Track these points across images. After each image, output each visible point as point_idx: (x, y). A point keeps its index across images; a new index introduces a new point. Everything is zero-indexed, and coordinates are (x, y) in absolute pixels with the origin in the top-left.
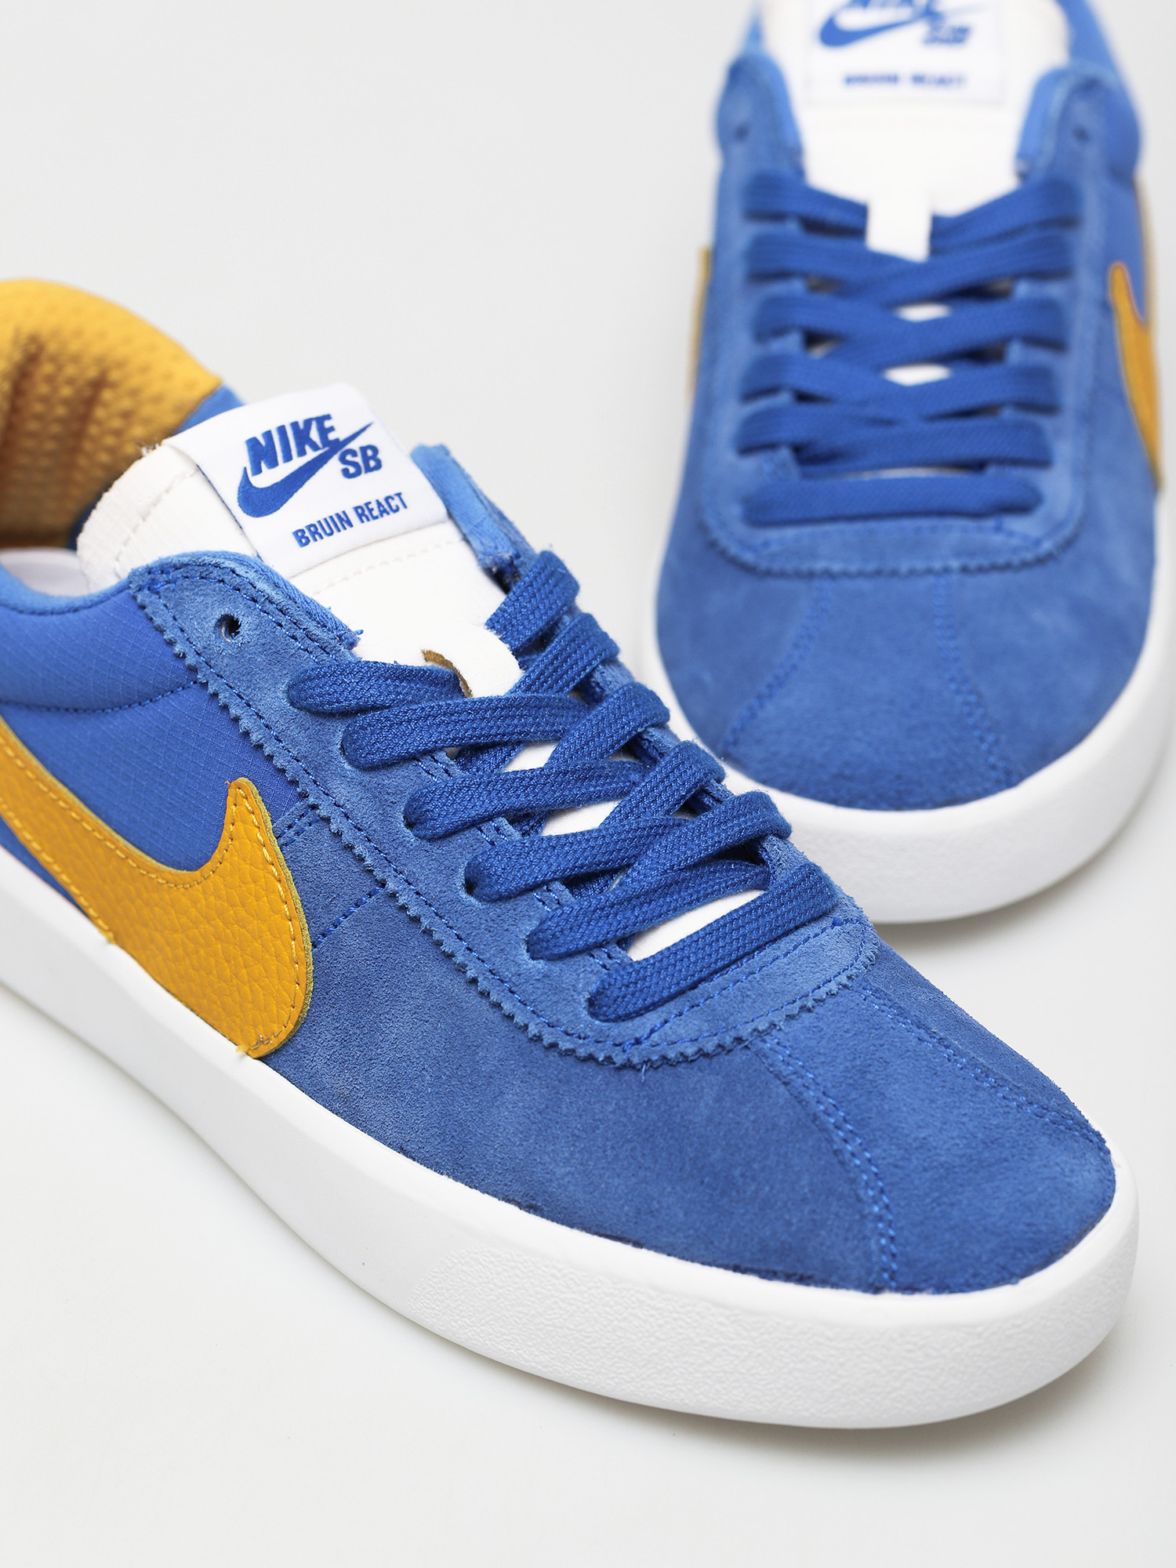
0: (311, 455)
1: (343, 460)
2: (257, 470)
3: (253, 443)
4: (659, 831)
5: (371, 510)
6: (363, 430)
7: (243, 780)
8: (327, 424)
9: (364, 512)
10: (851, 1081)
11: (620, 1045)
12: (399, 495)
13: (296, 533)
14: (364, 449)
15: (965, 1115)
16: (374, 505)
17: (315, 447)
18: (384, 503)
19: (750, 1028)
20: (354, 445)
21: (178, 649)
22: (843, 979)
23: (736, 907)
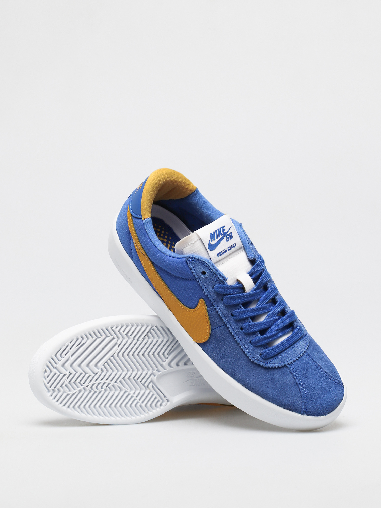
0: (221, 236)
1: (226, 237)
2: (212, 241)
3: (211, 234)
4: (275, 320)
5: (230, 248)
6: (230, 229)
7: (202, 299)
8: (224, 228)
9: (229, 249)
10: (303, 375)
11: (265, 363)
12: (235, 244)
13: (217, 254)
14: (230, 234)
15: (321, 382)
16: (231, 247)
17: (222, 235)
18: (232, 246)
19: (287, 363)
20: (228, 233)
21: (194, 274)
22: (303, 352)
23: (287, 337)
